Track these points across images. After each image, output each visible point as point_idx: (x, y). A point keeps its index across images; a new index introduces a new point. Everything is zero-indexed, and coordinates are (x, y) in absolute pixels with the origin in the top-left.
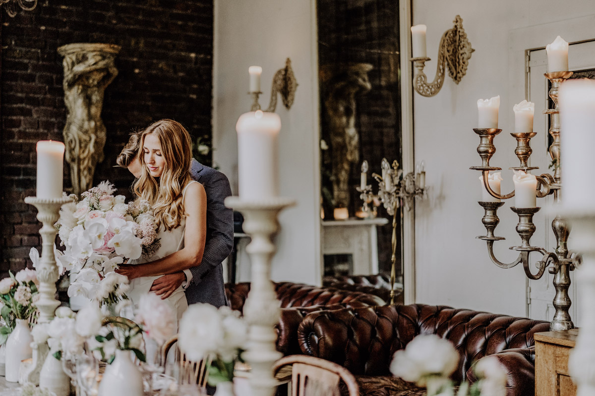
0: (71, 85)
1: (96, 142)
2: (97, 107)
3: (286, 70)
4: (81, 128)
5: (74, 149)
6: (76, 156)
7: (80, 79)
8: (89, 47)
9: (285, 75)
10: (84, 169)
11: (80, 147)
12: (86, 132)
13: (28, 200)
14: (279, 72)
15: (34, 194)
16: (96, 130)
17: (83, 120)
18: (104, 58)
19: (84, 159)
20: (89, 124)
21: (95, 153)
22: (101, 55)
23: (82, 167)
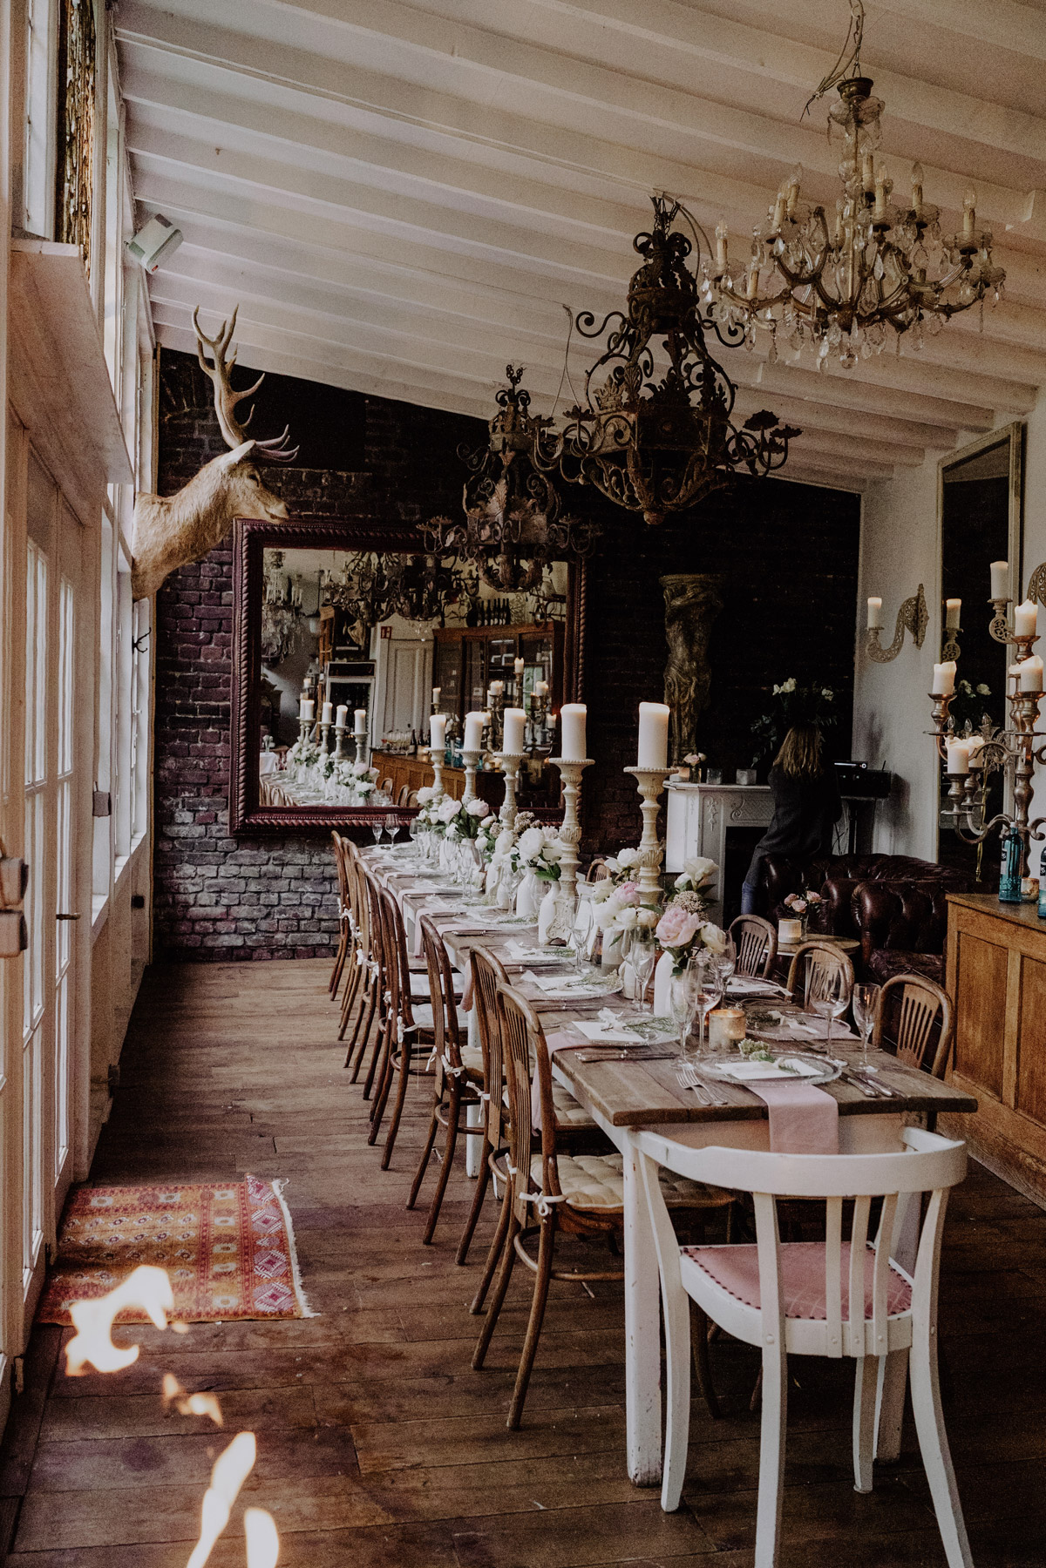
0: (671, 622)
1: (697, 685)
2: (700, 645)
3: (917, 599)
4: (680, 669)
5: (673, 694)
6: (676, 702)
7: (679, 613)
8: (687, 577)
9: (917, 605)
10: (685, 716)
11: (679, 690)
12: (686, 675)
13: (627, 769)
14: (909, 601)
15: (635, 763)
16: (698, 671)
17: (684, 661)
18: (704, 589)
19: (685, 704)
20: (690, 665)
21: (696, 697)
22: (702, 587)
23: (683, 714)
